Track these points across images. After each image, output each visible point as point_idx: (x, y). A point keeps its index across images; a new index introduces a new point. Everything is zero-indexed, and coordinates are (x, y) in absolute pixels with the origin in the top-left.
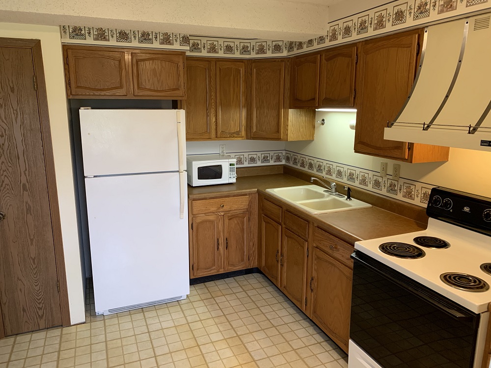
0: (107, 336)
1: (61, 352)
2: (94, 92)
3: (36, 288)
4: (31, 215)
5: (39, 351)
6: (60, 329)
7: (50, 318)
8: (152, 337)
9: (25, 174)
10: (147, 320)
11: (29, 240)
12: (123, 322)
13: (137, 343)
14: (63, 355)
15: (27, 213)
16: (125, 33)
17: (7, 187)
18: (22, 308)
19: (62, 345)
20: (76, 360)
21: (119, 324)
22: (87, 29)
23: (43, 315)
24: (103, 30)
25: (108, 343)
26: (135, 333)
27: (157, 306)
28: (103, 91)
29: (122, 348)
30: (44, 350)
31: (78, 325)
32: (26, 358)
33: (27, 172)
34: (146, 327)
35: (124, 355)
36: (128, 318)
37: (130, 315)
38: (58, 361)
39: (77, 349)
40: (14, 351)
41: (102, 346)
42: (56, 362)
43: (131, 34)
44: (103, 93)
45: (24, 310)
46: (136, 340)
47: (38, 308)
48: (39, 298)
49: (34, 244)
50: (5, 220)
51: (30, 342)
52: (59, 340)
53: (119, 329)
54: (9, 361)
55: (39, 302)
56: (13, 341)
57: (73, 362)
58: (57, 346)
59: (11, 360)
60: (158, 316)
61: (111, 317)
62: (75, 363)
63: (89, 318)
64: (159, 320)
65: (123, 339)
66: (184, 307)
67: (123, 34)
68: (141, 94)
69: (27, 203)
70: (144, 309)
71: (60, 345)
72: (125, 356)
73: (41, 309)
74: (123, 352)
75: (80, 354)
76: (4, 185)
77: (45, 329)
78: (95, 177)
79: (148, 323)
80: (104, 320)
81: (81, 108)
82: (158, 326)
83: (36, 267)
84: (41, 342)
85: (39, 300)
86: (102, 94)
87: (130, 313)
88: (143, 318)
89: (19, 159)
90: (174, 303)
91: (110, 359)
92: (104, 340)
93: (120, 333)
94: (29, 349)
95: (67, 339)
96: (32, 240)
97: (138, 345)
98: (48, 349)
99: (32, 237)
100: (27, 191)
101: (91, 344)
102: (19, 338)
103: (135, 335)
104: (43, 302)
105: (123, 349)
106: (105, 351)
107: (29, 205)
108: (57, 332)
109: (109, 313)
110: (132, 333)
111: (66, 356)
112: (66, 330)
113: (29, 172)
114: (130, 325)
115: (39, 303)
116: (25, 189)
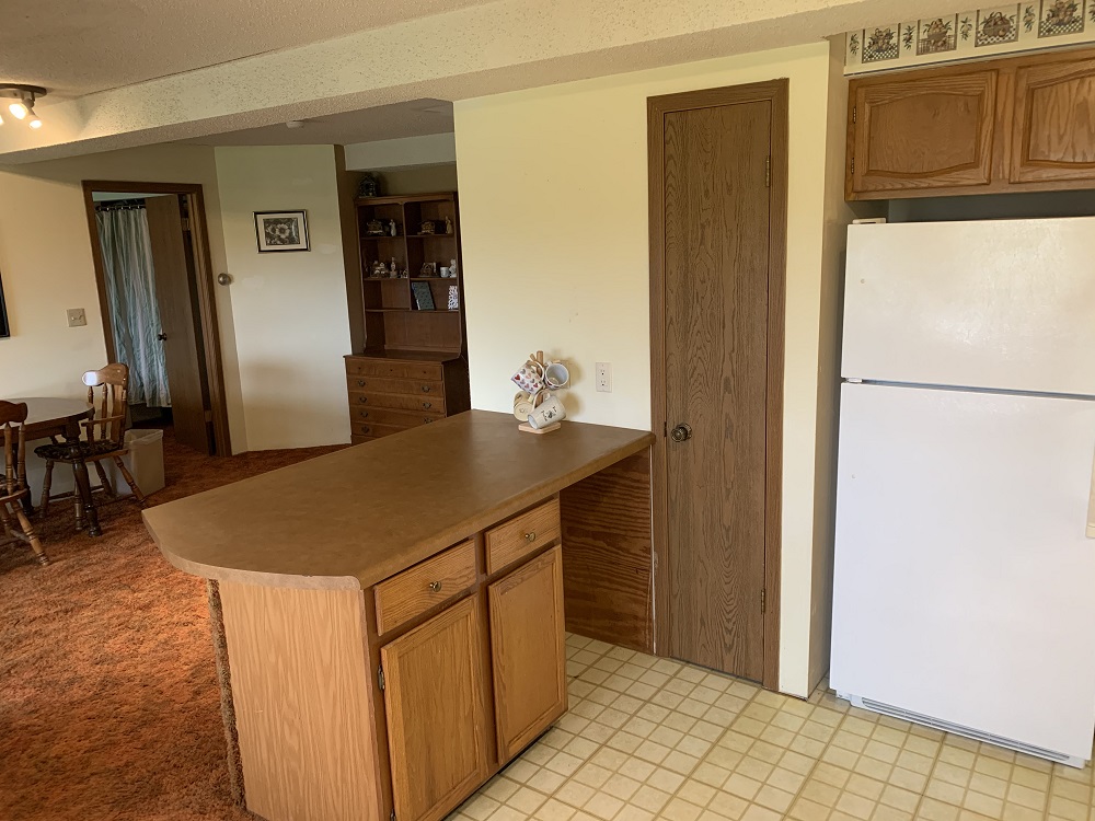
0: (829, 751)
1: (729, 732)
2: (903, 181)
3: (725, 587)
4: (732, 440)
5: (698, 710)
6: (756, 689)
7: (743, 659)
8: (922, 809)
9: (731, 358)
10: (939, 765)
11: (724, 490)
12: (880, 739)
13: (878, 802)
14: (729, 741)
15: (726, 437)
16: (1002, 19)
17: (701, 379)
18: (699, 617)
19: (739, 720)
20: (743, 762)
21: (870, 739)
22: (903, 31)
23: (731, 647)
24: (944, 23)
25: (821, 765)
26: (888, 778)
27: (988, 747)
28: (926, 177)
29: (841, 794)
30: (706, 713)
31: (791, 700)
32: (675, 710)
33: (734, 355)
34: (924, 779)
35: (833, 809)
36: (897, 738)
37: (909, 732)
38: (714, 745)
39: (759, 743)
40: (666, 688)
41: (804, 765)
42: (709, 745)
43: (1018, 18)
44: (924, 183)
45: (703, 623)
46: (881, 796)
47: (726, 628)
48: (728, 609)
49: (731, 499)
50: (690, 441)
51: (697, 685)
52: (741, 707)
53: (863, 751)
54: (649, 701)
55: (728, 617)
56: (676, 670)
57: (736, 762)
58: (731, 717)
59: (653, 701)
60: (972, 770)
61: (865, 716)
62: (737, 766)
63: (820, 696)
64: (969, 782)
65: (854, 775)
66: (1058, 787)
67: (995, 24)
68: (1029, 177)
69: (727, 415)
70: (949, 736)
71: (737, 717)
72: (835, 813)
73: (730, 632)
74: (836, 803)
75: (757, 755)
76: (695, 376)
77: (732, 674)
78: (864, 382)
79: (936, 773)
80: (846, 714)
81: (854, 221)
82: (955, 795)
83: (730, 547)
84: (711, 696)
85: (728, 613)
86: (923, 185)
87: (910, 728)
88: (934, 755)
89: (724, 328)
90: (1042, 762)
91: (800, 801)
92: (817, 755)
93: (859, 758)
94: (687, 697)
95: (755, 714)
96: (728, 491)
97: (878, 809)
98: (714, 716)
99: (729, 486)
100: (730, 392)
101: (788, 749)
102: (687, 669)
103: (886, 783)
104: (734, 620)
105: (839, 797)
106: (802, 778)
107: (730, 420)
108: (745, 690)
109: (863, 706)
110: (882, 775)
111: (731, 745)
112: (765, 696)
113: (738, 355)
114: (890, 755)
115: (729, 620)
116: (727, 388)
